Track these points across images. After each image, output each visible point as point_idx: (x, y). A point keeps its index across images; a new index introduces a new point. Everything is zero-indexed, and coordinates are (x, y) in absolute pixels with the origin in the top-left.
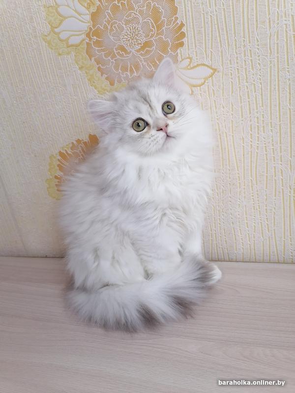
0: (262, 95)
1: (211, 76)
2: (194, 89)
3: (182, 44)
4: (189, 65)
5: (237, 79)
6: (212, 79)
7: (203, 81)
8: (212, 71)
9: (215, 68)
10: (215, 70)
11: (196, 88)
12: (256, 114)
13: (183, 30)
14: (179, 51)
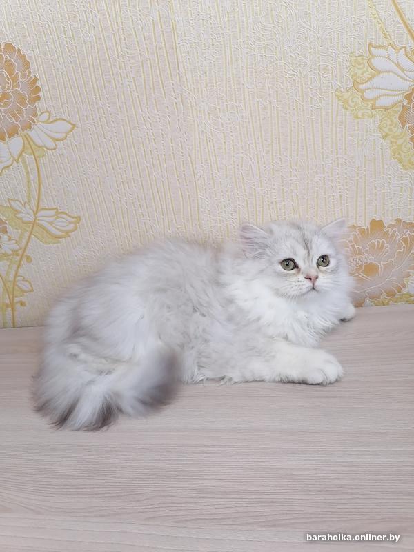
0: (120, 151)
1: (71, 131)
2: (57, 143)
3: (38, 98)
4: (49, 119)
5: (96, 136)
6: (73, 134)
7: (64, 135)
8: (71, 126)
9: (74, 123)
10: (74, 125)
11: (59, 142)
12: (119, 171)
13: (37, 84)
14: (36, 104)
